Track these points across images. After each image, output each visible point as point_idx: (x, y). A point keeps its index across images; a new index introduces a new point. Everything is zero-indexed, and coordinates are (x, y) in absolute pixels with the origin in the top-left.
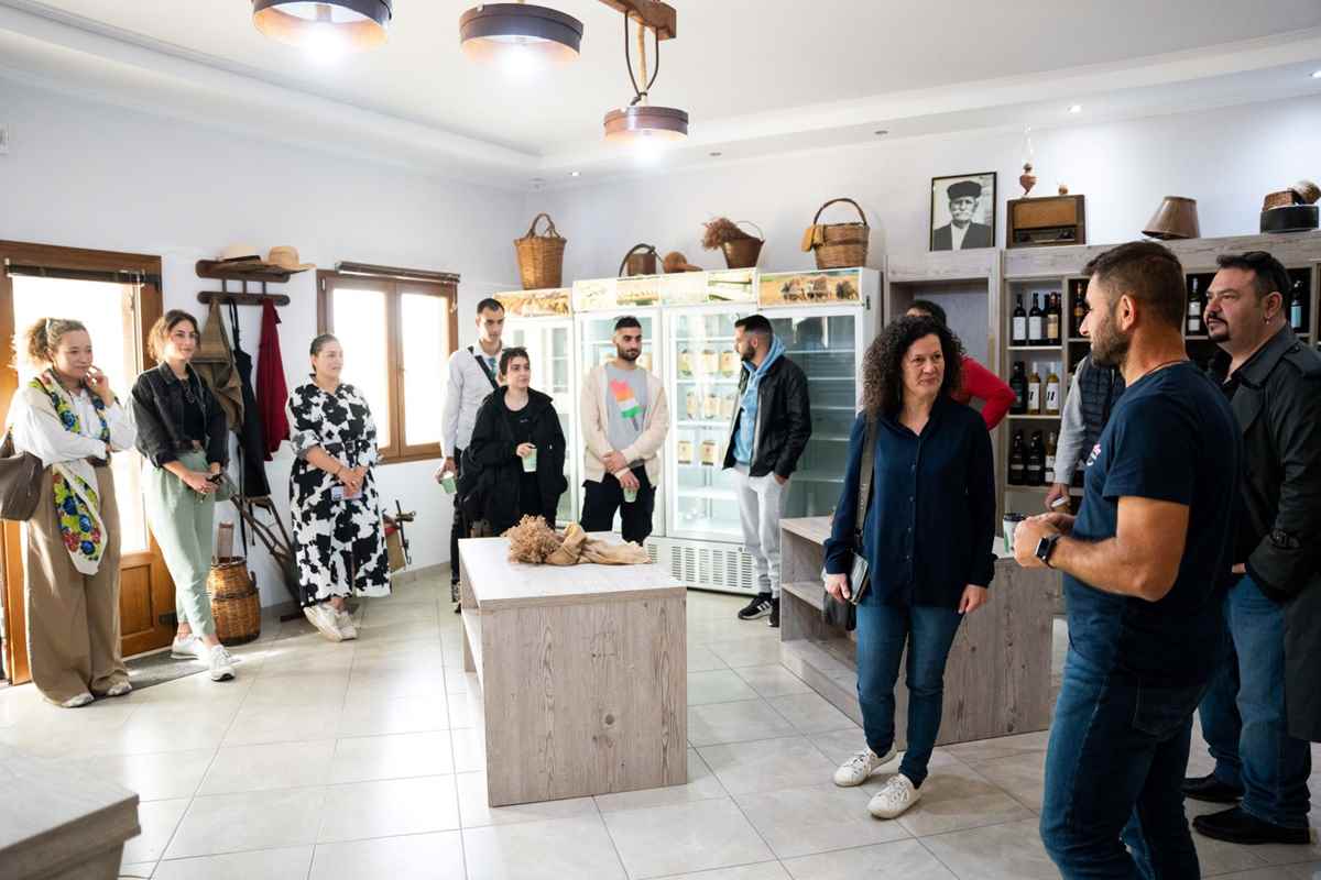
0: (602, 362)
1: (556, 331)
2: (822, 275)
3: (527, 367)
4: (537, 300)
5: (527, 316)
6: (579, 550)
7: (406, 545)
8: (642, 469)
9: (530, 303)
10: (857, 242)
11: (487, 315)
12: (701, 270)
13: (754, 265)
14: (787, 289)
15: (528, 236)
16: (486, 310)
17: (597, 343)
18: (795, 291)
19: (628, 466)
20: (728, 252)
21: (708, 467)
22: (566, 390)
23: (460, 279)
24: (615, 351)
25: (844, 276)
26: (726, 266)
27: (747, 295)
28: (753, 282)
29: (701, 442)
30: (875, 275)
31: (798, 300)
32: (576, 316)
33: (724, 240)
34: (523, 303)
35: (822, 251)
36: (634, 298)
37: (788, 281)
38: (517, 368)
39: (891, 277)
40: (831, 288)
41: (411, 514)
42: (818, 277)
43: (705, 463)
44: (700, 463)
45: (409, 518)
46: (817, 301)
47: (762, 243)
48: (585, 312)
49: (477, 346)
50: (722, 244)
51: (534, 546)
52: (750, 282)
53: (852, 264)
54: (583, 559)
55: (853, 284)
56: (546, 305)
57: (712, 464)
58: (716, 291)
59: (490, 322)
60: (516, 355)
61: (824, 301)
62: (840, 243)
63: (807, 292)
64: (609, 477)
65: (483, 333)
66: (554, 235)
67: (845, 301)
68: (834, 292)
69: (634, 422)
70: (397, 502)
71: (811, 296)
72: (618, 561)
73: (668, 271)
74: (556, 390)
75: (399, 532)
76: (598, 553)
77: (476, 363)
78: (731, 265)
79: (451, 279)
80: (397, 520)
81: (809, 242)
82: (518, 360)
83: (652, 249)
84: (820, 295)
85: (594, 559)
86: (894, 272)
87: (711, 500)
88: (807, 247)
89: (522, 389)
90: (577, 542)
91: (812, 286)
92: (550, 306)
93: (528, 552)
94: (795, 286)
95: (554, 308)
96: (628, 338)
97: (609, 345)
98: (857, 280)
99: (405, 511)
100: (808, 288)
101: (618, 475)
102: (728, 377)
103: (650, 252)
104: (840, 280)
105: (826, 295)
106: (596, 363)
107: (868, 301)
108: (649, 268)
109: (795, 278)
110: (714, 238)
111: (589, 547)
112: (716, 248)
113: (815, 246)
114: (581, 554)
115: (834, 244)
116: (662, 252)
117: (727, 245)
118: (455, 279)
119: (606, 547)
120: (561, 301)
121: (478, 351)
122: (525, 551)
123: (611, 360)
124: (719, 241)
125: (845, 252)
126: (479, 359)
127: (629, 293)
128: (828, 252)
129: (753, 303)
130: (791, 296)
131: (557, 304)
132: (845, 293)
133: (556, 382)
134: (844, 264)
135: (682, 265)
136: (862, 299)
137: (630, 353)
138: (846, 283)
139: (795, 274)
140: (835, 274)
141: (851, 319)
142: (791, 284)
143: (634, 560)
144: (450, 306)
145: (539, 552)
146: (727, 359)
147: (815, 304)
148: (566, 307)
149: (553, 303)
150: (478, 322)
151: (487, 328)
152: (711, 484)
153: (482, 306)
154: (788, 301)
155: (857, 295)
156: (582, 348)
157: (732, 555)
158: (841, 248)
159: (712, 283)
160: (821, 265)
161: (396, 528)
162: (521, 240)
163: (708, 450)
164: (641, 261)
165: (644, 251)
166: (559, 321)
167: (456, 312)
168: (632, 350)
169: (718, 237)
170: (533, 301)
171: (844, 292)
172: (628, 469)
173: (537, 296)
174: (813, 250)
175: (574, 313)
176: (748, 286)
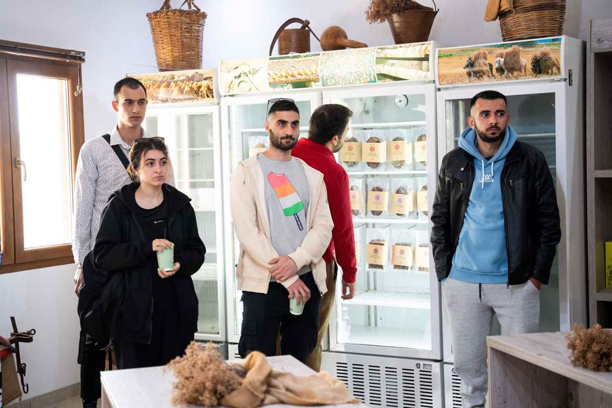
0: (253, 153)
1: (192, 118)
2: (514, 47)
3: (165, 161)
4: (176, 82)
5: (164, 101)
6: (264, 388)
7: (22, 370)
8: (310, 274)
9: (168, 86)
10: (553, 6)
11: (126, 94)
12: (366, 46)
13: (426, 40)
14: (471, 64)
15: (162, 8)
16: (123, 88)
17: (244, 130)
18: (481, 65)
19: (297, 273)
20: (396, 25)
21: (378, 270)
22: (212, 185)
23: (86, 57)
24: (267, 141)
25: (542, 47)
26: (393, 41)
27: (422, 74)
28: (431, 58)
29: (368, 243)
30: (577, 44)
31: (485, 77)
32: (223, 99)
33: (393, 12)
34: (159, 87)
35: (510, 20)
36: (290, 79)
37: (473, 55)
38: (152, 162)
39: (595, 47)
40: (526, 59)
41: (29, 333)
42: (509, 50)
43: (371, 266)
44: (367, 266)
45: (27, 338)
46: (507, 77)
47: (436, 13)
48: (232, 96)
49: (113, 133)
50: (388, 16)
51: (208, 384)
52: (426, 58)
53: (547, 33)
54: (269, 398)
55: (553, 56)
56: (187, 89)
57: (381, 267)
58: (386, 69)
59: (129, 102)
60: (150, 148)
61: (516, 78)
62: (534, 9)
63: (496, 66)
64: (276, 287)
65: (121, 117)
66: (193, 8)
67: (544, 77)
68: (529, 67)
69: (298, 220)
70: (13, 319)
71: (500, 70)
72: (315, 401)
73: (326, 48)
74: (193, 185)
75: (14, 355)
76: (288, 389)
77: (113, 154)
78: (400, 39)
79: (74, 58)
80: (12, 341)
81: (495, 11)
82: (154, 154)
83: (306, 24)
84: (512, 70)
85: (283, 398)
86: (599, 41)
87: (375, 307)
88: (493, 16)
89: (156, 187)
90: (261, 377)
91: (502, 60)
92: (191, 88)
93: (199, 391)
94: (481, 61)
95: (196, 92)
96: (283, 123)
97: (262, 134)
98: (558, 51)
99: (21, 330)
100: (496, 61)
101: (287, 284)
102: (399, 167)
103: (303, 28)
104: (537, 51)
105: (520, 70)
106: (246, 155)
107: (570, 75)
108: (303, 47)
109: (482, 51)
110: (381, 9)
111: (275, 382)
112: (383, 21)
113: (502, 15)
114: (267, 392)
115: (527, 10)
116: (318, 28)
117: (395, 17)
118: (79, 57)
119: (295, 379)
120: (204, 83)
121: (116, 140)
122: (196, 391)
123: (264, 150)
124: (388, 11)
125: (539, 19)
126: (117, 149)
127: (284, 74)
128: (518, 20)
129: (430, 82)
130: (476, 73)
131: (200, 87)
132: (543, 67)
133: (193, 176)
134: (538, 34)
135: (341, 41)
136: (564, 74)
137: (284, 141)
138: (545, 55)
139: (481, 47)
140: (530, 45)
141: (551, 97)
142: (477, 58)
143: (334, 398)
144: (74, 89)
145: (215, 392)
146: (397, 147)
147: (505, 81)
148: (209, 89)
149: (195, 86)
150: (115, 104)
151: (126, 109)
152: (375, 289)
153: (118, 87)
154: (473, 78)
155: (559, 69)
156: (230, 136)
157: (408, 373)
158: (533, 15)
159: (380, 60)
160: (507, 35)
161: (9, 351)
162: (156, 13)
163: (376, 251)
164: (294, 38)
165: (297, 26)
166: (201, 106)
167: (81, 95)
168: (287, 137)
169: (386, 7)
170: (173, 84)
171: (541, 66)
172: (297, 277)
173: (176, 79)
174: (498, 20)
175: (220, 96)
176: (425, 63)
